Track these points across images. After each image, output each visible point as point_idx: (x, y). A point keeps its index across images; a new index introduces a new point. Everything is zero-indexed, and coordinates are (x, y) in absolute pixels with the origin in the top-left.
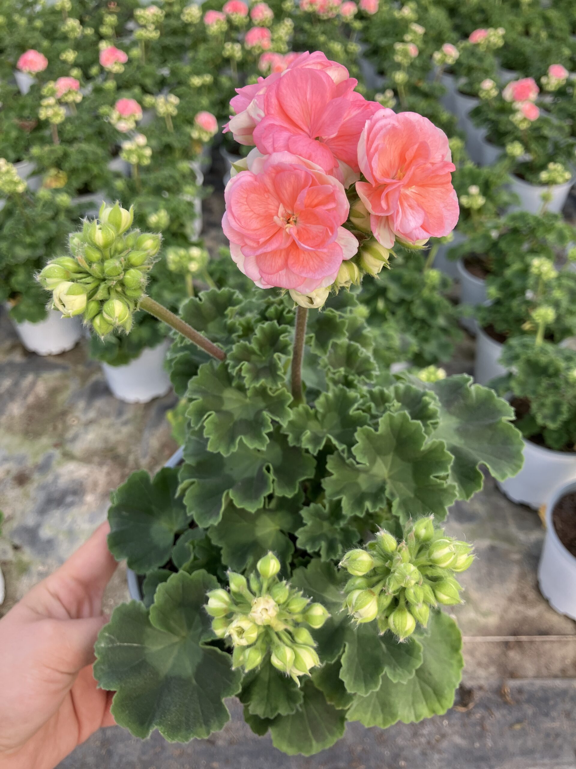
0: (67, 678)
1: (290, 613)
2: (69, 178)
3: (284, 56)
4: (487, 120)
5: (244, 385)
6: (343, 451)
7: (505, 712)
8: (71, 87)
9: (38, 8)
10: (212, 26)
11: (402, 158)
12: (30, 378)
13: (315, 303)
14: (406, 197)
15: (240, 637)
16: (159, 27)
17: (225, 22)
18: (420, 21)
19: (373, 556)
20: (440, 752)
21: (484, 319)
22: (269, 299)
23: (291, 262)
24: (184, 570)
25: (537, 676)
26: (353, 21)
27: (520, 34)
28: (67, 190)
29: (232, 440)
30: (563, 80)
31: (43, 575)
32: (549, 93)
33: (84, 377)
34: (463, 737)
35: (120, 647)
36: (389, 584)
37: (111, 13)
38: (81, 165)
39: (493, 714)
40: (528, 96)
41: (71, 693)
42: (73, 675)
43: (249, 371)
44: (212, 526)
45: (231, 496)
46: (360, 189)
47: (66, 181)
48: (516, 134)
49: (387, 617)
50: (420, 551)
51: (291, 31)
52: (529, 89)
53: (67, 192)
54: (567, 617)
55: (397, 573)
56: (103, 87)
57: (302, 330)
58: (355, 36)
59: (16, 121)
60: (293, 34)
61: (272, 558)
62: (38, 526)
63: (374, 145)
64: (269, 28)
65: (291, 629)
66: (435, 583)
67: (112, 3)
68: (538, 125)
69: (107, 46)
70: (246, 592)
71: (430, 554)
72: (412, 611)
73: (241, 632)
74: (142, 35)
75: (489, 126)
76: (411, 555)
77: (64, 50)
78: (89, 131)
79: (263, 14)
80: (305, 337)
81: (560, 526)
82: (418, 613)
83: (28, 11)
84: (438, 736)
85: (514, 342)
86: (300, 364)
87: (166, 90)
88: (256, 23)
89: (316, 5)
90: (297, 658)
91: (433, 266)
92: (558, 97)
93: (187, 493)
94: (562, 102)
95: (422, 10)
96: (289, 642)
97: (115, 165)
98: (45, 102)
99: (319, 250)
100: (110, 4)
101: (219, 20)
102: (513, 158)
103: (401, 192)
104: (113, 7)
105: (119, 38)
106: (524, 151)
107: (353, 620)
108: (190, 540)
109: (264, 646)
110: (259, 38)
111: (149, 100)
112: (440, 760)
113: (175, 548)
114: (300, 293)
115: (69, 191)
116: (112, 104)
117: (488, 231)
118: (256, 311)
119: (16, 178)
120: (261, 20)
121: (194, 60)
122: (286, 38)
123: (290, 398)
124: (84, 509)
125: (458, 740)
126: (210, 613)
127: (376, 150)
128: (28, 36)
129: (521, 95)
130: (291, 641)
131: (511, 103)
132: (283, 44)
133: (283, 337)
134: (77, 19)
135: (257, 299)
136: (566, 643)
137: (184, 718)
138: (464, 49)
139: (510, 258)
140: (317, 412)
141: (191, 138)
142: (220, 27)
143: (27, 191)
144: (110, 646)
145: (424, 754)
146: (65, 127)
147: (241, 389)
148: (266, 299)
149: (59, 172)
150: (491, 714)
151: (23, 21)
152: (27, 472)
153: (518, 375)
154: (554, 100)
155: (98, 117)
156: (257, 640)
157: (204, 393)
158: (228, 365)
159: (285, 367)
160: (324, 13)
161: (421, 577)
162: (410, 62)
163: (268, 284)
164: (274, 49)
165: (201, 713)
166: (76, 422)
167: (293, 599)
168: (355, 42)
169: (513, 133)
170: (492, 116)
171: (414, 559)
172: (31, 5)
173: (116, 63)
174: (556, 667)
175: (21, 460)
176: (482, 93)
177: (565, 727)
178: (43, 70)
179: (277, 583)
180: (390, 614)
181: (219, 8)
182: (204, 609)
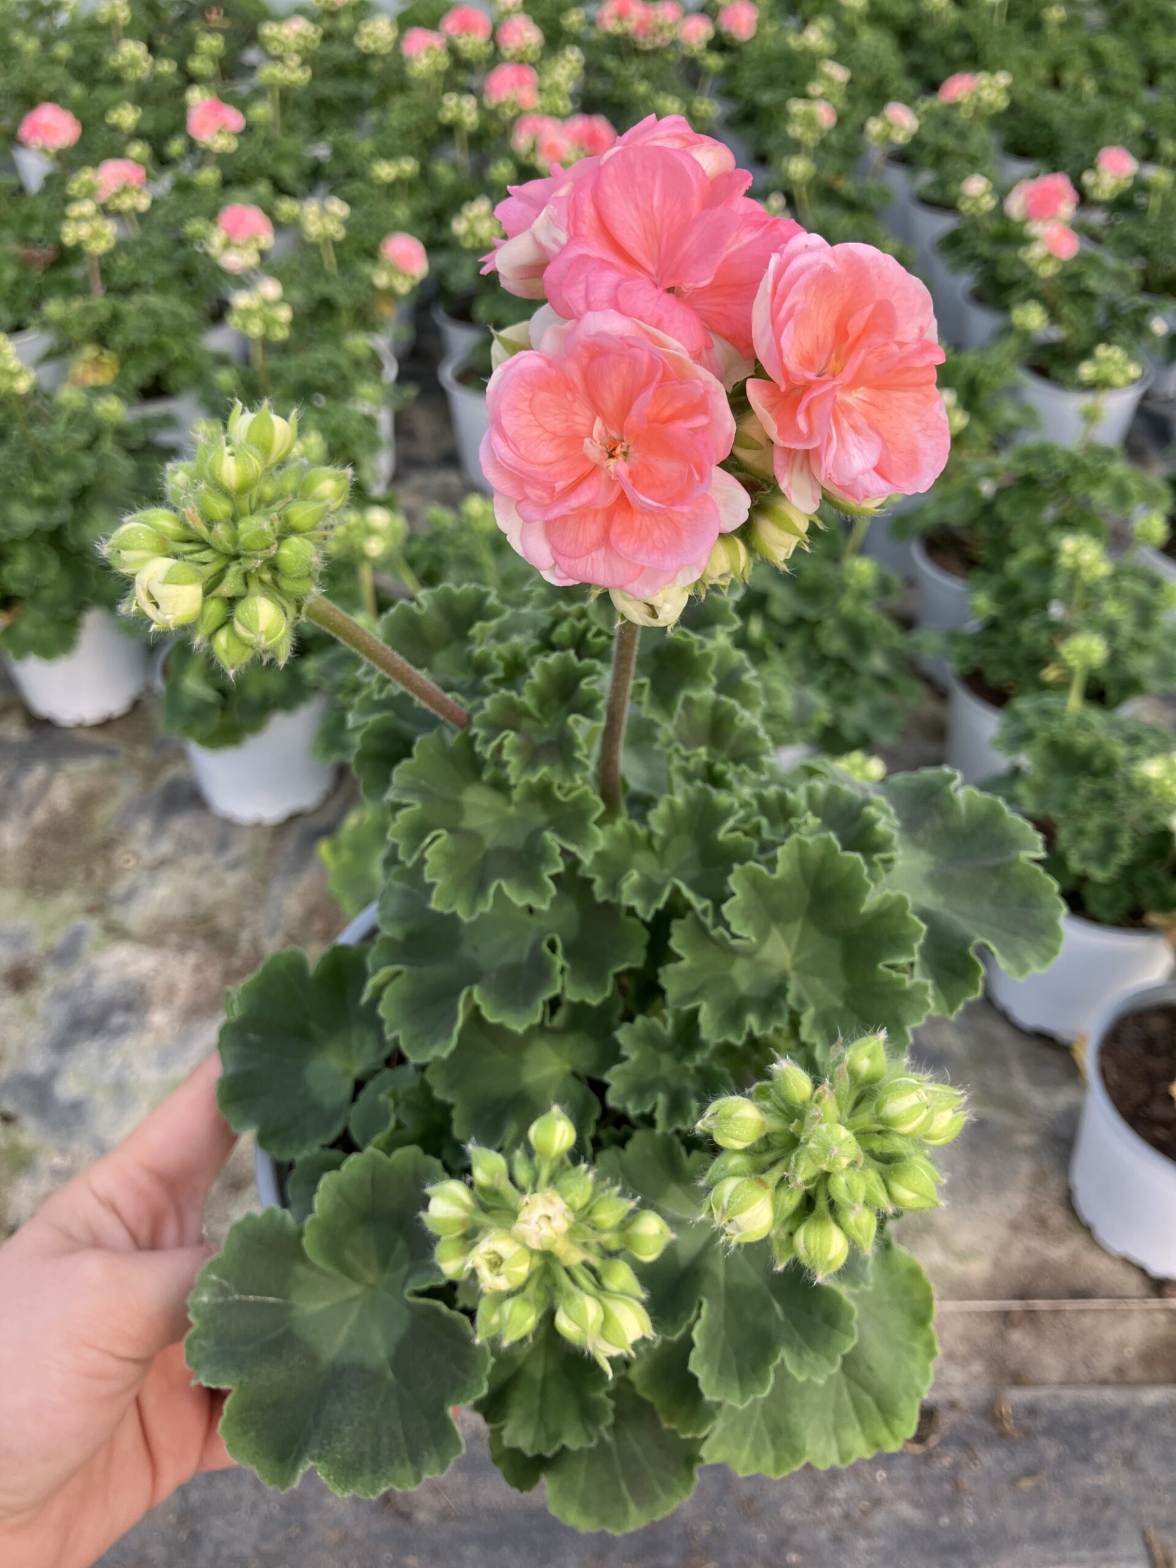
0: (131, 1369)
1: (594, 1229)
2: (123, 364)
3: (563, 121)
4: (973, 257)
5: (507, 779)
6: (705, 912)
7: (1001, 1453)
8: (128, 181)
9: (63, 19)
10: (419, 60)
11: (841, 331)
12: (39, 772)
13: (661, 616)
14: (847, 409)
15: (495, 1272)
16: (309, 59)
17: (444, 51)
18: (839, 56)
19: (764, 1110)
20: (868, 1534)
21: (964, 659)
22: (558, 607)
23: (616, 529)
24: (377, 1146)
25: (1068, 1381)
26: (704, 54)
27: (1044, 86)
28: (117, 389)
29: (480, 888)
30: (1126, 179)
31: (63, 1176)
32: (1097, 204)
33: (151, 771)
34: (916, 1505)
35: (239, 1303)
36: (796, 1165)
37: (211, 31)
38: (146, 338)
39: (976, 1457)
40: (1055, 209)
41: (138, 1402)
42: (144, 1363)
43: (517, 750)
44: (437, 1059)
45: (477, 998)
46: (754, 393)
47: (117, 371)
48: (1031, 286)
49: (791, 1234)
50: (857, 1103)
51: (579, 71)
52: (1058, 196)
53: (119, 394)
54: (1127, 1262)
55: (814, 1142)
56: (195, 181)
57: (626, 671)
58: (708, 83)
59: (14, 248)
60: (582, 79)
61: (559, 1119)
62: (53, 1074)
63: (787, 305)
64: (533, 65)
65: (595, 1262)
66: (888, 1166)
67: (215, 10)
68: (1076, 268)
69: (203, 98)
70: (506, 1186)
71: (878, 1109)
72: (842, 1220)
73: (496, 1262)
74: (274, 77)
75: (979, 270)
76: (841, 1110)
77: (115, 104)
78: (164, 269)
79: (522, 38)
80: (632, 683)
81: (1114, 1076)
82: (853, 1224)
83: (42, 24)
84: (867, 1503)
85: (1023, 705)
86: (617, 739)
87: (322, 189)
88: (507, 54)
89: (630, 21)
90: (607, 1319)
91: (862, 551)
92: (1119, 213)
93: (386, 994)
94: (1125, 224)
95: (844, 33)
96: (590, 1288)
97: (218, 341)
98: (75, 210)
99: (674, 508)
100: (210, 13)
101: (431, 48)
102: (1025, 335)
103: (838, 399)
104: (215, 17)
105: (227, 81)
106: (1048, 321)
107: (723, 1238)
108: (389, 1090)
109: (541, 1296)
110: (512, 85)
111: (286, 207)
112: (871, 1551)
113: (356, 1107)
114: (631, 597)
115: (123, 391)
116: (212, 216)
117: (975, 480)
118: (530, 632)
119: (14, 364)
120: (518, 49)
121: (380, 128)
122: (568, 86)
123: (598, 806)
124: (148, 1039)
125: (906, 1511)
126: (431, 1227)
127: (790, 314)
128: (42, 74)
129: (1042, 208)
130: (596, 1286)
131: (1023, 224)
132: (563, 98)
133: (587, 684)
134: (142, 40)
135: (535, 608)
136: (1126, 1314)
137: (367, 1449)
138: (929, 114)
139: (1017, 536)
140: (651, 835)
141: (372, 286)
142: (435, 63)
143: (35, 391)
144: (220, 1300)
145: (837, 1539)
146: (115, 261)
147: (501, 786)
148: (553, 608)
149: (101, 354)
150: (974, 1458)
151: (31, 46)
152: (31, 964)
153: (1031, 772)
154: (1109, 219)
155: (182, 242)
156: (528, 1280)
157: (425, 794)
158: (475, 736)
159: (589, 741)
160: (645, 36)
161: (862, 1153)
162: (819, 139)
163: (569, 577)
164: (542, 107)
165: (402, 1440)
166: (131, 864)
167: (601, 1200)
168: (709, 96)
169: (1027, 283)
170: (984, 249)
171: (846, 1120)
172: (48, 12)
173: (220, 132)
174: (1105, 1363)
175: (18, 939)
176: (963, 203)
177: (1123, 1483)
178: (72, 145)
179: (568, 1169)
180: (798, 1226)
181: (433, 23)
182: (420, 1220)
